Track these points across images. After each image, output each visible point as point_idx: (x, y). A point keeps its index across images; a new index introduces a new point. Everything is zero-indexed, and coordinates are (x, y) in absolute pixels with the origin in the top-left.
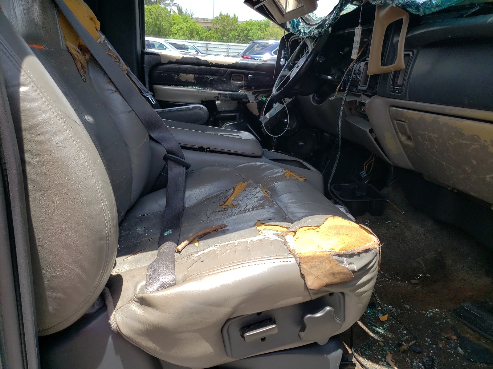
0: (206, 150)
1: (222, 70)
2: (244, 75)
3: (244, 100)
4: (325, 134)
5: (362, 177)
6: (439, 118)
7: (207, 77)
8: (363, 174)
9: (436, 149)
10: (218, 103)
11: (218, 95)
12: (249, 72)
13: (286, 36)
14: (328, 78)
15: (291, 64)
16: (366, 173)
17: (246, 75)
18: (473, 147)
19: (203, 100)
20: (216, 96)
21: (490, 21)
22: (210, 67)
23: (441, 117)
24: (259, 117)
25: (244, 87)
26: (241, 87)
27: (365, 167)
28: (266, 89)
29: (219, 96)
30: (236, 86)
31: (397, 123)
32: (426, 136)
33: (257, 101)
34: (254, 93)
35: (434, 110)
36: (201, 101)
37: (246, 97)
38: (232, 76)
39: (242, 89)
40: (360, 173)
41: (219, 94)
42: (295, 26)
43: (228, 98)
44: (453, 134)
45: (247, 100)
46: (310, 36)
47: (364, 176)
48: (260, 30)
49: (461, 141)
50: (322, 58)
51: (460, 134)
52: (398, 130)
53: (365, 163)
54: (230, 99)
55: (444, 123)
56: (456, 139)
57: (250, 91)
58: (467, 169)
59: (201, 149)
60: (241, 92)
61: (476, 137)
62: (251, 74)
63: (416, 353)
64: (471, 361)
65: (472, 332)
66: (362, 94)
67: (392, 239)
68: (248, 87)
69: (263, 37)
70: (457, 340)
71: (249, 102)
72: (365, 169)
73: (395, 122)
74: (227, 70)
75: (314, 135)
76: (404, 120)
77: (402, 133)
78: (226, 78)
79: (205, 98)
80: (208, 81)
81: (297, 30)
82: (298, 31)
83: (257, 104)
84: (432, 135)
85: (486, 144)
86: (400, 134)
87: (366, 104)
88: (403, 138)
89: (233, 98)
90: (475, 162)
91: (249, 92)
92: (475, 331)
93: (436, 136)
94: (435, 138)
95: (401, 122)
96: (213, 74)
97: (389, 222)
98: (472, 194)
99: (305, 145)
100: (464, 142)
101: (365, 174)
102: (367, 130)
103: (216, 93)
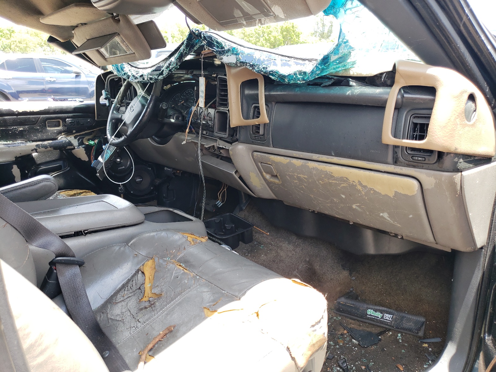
0: (84, 232)
1: (33, 117)
2: (61, 120)
3: (68, 147)
4: (166, 169)
5: (219, 206)
6: (308, 163)
7: (15, 128)
8: (219, 203)
9: (304, 186)
10: (35, 155)
11: (36, 148)
12: (66, 115)
13: (103, 74)
14: (171, 121)
15: (118, 105)
16: (222, 203)
17: (64, 119)
18: (342, 185)
19: (18, 156)
20: (33, 148)
21: (349, 94)
22: (17, 116)
23: (310, 162)
24: (90, 162)
25: (63, 132)
26: (60, 133)
27: (220, 197)
28: (90, 131)
29: (38, 148)
30: (54, 133)
31: (261, 165)
32: (295, 177)
33: (84, 146)
34: (75, 137)
35: (301, 156)
36: (15, 157)
37: (70, 144)
38: (47, 122)
39: (62, 135)
40: (216, 203)
41: (37, 145)
42: (120, 69)
43: (49, 149)
44: (323, 176)
45: (72, 147)
46: (143, 81)
47: (221, 205)
48: (3, 37)
49: (331, 181)
50: (164, 104)
51: (330, 176)
52: (263, 171)
53: (218, 194)
54: (52, 149)
55: (313, 167)
56: (326, 180)
57: (71, 135)
58: (335, 200)
59: (78, 234)
60: (62, 138)
61: (345, 179)
62: (68, 118)
63: (331, 359)
64: (366, 347)
65: (353, 321)
66: (218, 139)
67: (272, 263)
68: (68, 132)
69: (9, 44)
70: (348, 333)
71: (74, 148)
72: (220, 198)
73: (260, 164)
74: (40, 117)
75: (150, 169)
76: (271, 163)
77: (267, 173)
78: (40, 126)
79: (20, 154)
80: (17, 132)
81: (123, 73)
82: (125, 74)
83: (84, 149)
84: (301, 176)
85: (355, 184)
86: (264, 173)
87: (230, 150)
88: (268, 177)
89: (55, 147)
90: (343, 196)
91: (70, 137)
92: (354, 320)
93: (306, 177)
94: (304, 178)
95: (266, 165)
96: (21, 123)
97: (262, 247)
98: (337, 216)
99: (142, 180)
100: (333, 182)
101: (220, 204)
102: (234, 173)
103: (33, 146)
